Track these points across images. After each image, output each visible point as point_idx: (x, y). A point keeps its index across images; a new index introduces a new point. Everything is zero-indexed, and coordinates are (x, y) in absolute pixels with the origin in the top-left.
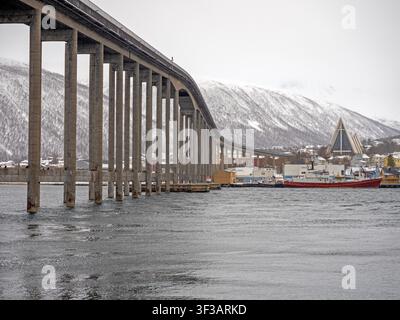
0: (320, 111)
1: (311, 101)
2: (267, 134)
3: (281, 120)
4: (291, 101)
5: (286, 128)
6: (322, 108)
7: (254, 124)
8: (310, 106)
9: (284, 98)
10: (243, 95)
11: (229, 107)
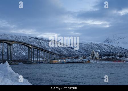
0: (114, 48)
1: (112, 46)
2: (101, 53)
3: (105, 50)
4: (107, 46)
5: (106, 51)
6: (114, 47)
7: (99, 51)
8: (112, 47)
9: (106, 45)
10: (96, 45)
11: (93, 47)
